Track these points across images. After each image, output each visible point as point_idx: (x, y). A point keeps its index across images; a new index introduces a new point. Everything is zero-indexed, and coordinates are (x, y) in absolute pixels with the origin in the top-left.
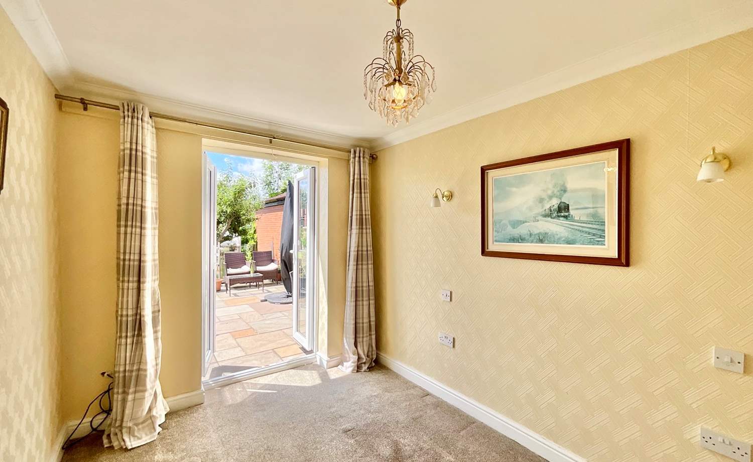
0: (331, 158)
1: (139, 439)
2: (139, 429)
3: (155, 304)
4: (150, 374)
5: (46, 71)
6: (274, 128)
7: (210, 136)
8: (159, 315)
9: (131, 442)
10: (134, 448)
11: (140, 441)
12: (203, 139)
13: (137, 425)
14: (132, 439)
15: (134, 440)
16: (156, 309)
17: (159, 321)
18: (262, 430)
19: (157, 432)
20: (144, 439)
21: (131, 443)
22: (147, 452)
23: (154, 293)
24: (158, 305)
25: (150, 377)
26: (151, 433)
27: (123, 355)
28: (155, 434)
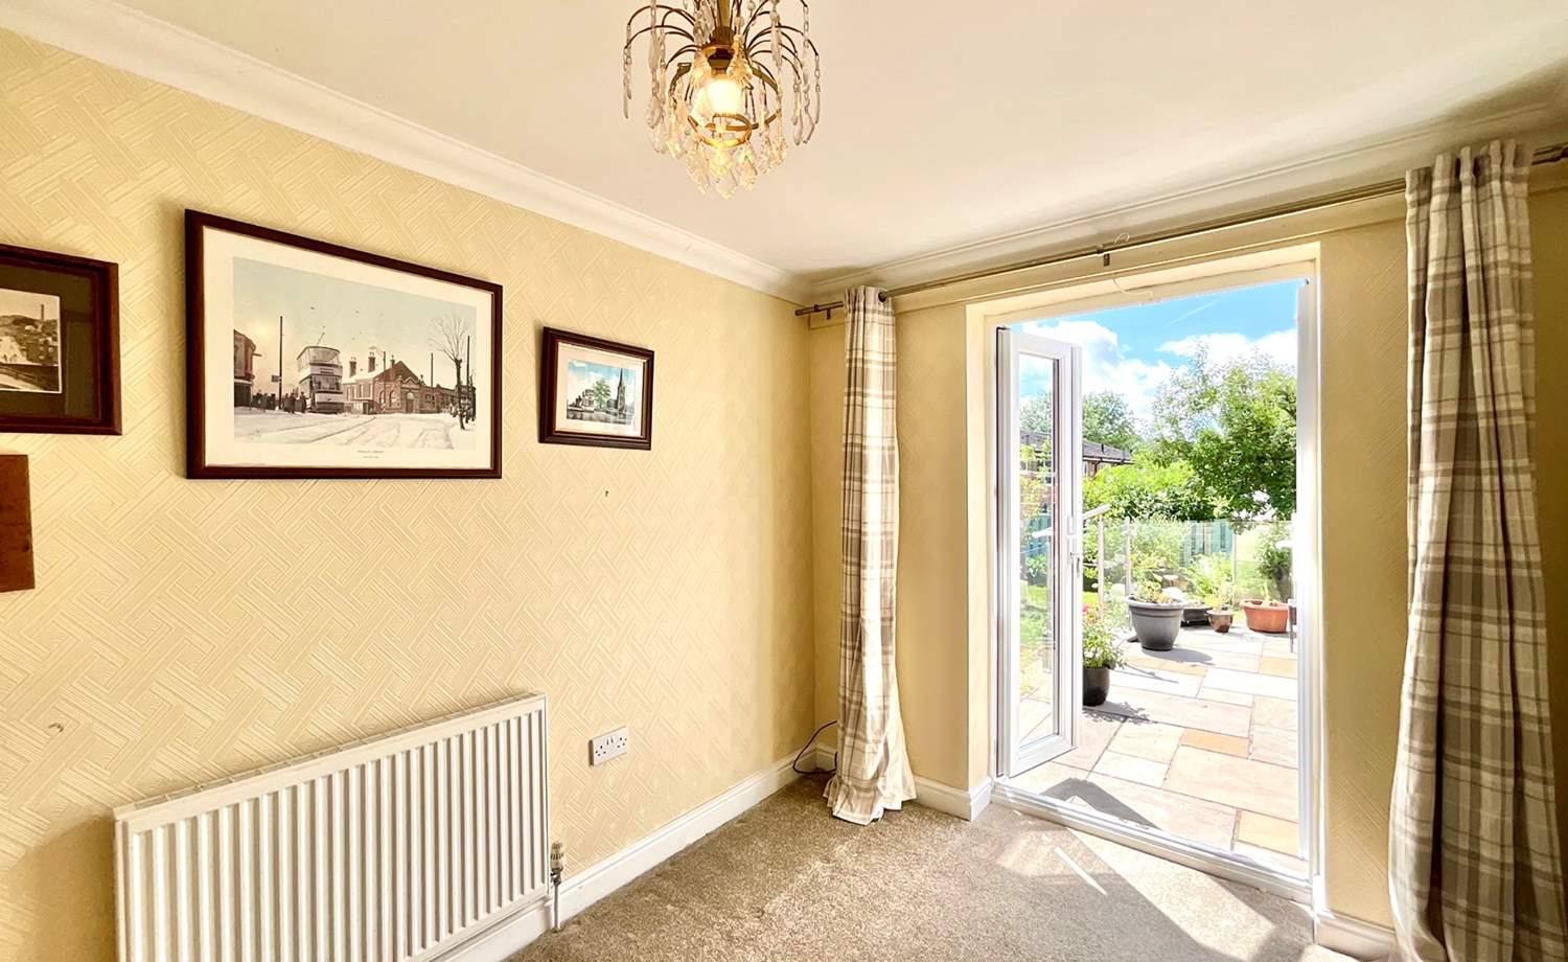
0: (1332, 235)
1: (852, 810)
2: (858, 797)
3: (886, 607)
4: (872, 717)
5: (760, 289)
6: (1108, 226)
7: (982, 295)
8: (891, 626)
9: (841, 807)
10: (840, 819)
11: (850, 814)
12: (968, 306)
13: (859, 789)
14: (846, 803)
15: (846, 809)
16: (888, 615)
17: (891, 635)
18: (985, 934)
19: (874, 816)
20: (855, 815)
21: (841, 810)
22: (842, 833)
23: (884, 588)
24: (891, 608)
25: (873, 722)
26: (866, 812)
27: (842, 672)
28: (867, 816)
